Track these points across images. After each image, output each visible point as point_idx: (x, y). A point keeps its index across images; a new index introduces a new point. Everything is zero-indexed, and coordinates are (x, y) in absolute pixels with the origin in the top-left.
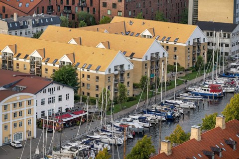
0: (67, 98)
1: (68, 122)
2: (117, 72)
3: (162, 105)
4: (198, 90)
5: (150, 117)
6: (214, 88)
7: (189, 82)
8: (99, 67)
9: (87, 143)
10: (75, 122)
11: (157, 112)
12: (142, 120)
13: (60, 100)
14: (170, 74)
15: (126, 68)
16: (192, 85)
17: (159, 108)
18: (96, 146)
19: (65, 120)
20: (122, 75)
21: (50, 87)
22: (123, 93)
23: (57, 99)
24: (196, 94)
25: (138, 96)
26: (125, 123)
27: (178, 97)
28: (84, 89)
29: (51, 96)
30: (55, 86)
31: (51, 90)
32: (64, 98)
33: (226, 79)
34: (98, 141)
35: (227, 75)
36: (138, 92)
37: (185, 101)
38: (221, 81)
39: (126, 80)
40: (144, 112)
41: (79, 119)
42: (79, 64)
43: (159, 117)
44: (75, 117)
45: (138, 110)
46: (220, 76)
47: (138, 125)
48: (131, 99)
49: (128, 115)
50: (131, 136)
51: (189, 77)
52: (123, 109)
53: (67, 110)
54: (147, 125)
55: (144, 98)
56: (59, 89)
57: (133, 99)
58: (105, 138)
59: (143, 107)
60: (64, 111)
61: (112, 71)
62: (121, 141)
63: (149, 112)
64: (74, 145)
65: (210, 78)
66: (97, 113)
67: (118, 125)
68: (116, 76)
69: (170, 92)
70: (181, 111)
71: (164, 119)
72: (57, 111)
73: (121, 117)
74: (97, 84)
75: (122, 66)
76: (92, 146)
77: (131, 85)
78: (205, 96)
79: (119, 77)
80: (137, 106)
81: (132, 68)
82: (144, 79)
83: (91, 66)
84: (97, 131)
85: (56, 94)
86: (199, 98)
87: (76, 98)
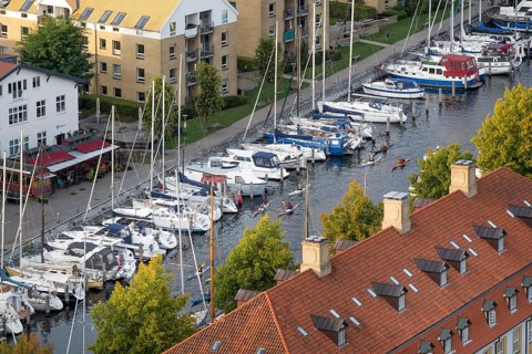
0: (60, 105)
1: (62, 174)
2: (193, 32)
3: (316, 115)
4: (414, 70)
5: (282, 151)
6: (455, 65)
7: (390, 49)
8: (145, 20)
9: (113, 231)
10: (81, 174)
11: (303, 138)
12: (263, 160)
13: (41, 112)
14: (337, 27)
15: (216, 20)
16: (396, 58)
17: (307, 124)
18: (137, 238)
19: (55, 168)
20: (206, 39)
21: (14, 78)
22: (210, 87)
23: (32, 110)
24: (408, 83)
25: (251, 93)
26: (217, 171)
27: (358, 93)
28: (106, 79)
29: (17, 105)
30: (27, 76)
31: (16, 89)
32: (51, 106)
33: (487, 39)
34: (143, 224)
35: (491, 25)
36: (249, 82)
37: (377, 102)
38: (475, 44)
39: (219, 52)
40: (266, 140)
41: (92, 163)
42: (89, 12)
43: (307, 152)
44: (81, 158)
45: (251, 132)
46: (472, 30)
47: (251, 175)
48: (231, 103)
49: (223, 148)
50: (232, 208)
51: (388, 35)
52: (211, 130)
53: (60, 138)
54: (275, 173)
55: (267, 100)
56: (36, 83)
57: (238, 103)
58: (164, 217)
59: (266, 122)
60: (51, 142)
61: (181, 30)
62: (204, 222)
63: (281, 137)
64: (78, 237)
65: (444, 36)
66: (141, 146)
67: (197, 177)
68: (190, 41)
69: (336, 78)
70: (368, 132)
71: (322, 156)
72: (33, 144)
73: (206, 155)
74: (141, 64)
75: (206, 15)
76: (128, 240)
77: (232, 64)
78: (430, 87)
79: (200, 45)
80: (250, 120)
81: (232, 18)
82: (266, 47)
83: (122, 17)
84: (142, 197)
85: (30, 97)
86: (415, 93)
87: (85, 105)
